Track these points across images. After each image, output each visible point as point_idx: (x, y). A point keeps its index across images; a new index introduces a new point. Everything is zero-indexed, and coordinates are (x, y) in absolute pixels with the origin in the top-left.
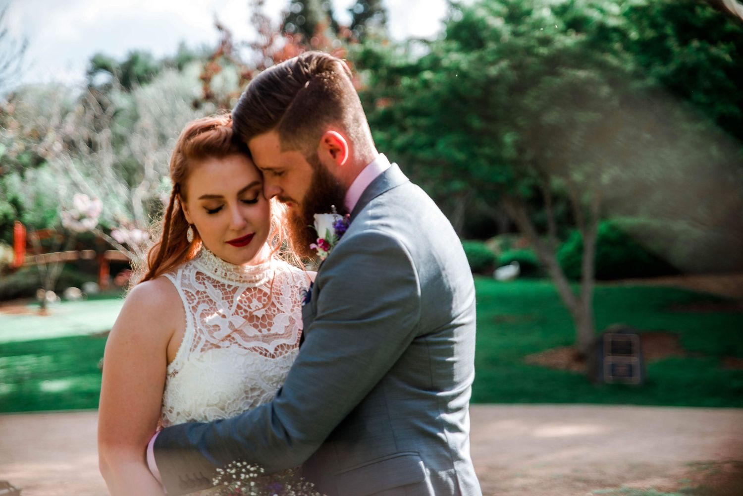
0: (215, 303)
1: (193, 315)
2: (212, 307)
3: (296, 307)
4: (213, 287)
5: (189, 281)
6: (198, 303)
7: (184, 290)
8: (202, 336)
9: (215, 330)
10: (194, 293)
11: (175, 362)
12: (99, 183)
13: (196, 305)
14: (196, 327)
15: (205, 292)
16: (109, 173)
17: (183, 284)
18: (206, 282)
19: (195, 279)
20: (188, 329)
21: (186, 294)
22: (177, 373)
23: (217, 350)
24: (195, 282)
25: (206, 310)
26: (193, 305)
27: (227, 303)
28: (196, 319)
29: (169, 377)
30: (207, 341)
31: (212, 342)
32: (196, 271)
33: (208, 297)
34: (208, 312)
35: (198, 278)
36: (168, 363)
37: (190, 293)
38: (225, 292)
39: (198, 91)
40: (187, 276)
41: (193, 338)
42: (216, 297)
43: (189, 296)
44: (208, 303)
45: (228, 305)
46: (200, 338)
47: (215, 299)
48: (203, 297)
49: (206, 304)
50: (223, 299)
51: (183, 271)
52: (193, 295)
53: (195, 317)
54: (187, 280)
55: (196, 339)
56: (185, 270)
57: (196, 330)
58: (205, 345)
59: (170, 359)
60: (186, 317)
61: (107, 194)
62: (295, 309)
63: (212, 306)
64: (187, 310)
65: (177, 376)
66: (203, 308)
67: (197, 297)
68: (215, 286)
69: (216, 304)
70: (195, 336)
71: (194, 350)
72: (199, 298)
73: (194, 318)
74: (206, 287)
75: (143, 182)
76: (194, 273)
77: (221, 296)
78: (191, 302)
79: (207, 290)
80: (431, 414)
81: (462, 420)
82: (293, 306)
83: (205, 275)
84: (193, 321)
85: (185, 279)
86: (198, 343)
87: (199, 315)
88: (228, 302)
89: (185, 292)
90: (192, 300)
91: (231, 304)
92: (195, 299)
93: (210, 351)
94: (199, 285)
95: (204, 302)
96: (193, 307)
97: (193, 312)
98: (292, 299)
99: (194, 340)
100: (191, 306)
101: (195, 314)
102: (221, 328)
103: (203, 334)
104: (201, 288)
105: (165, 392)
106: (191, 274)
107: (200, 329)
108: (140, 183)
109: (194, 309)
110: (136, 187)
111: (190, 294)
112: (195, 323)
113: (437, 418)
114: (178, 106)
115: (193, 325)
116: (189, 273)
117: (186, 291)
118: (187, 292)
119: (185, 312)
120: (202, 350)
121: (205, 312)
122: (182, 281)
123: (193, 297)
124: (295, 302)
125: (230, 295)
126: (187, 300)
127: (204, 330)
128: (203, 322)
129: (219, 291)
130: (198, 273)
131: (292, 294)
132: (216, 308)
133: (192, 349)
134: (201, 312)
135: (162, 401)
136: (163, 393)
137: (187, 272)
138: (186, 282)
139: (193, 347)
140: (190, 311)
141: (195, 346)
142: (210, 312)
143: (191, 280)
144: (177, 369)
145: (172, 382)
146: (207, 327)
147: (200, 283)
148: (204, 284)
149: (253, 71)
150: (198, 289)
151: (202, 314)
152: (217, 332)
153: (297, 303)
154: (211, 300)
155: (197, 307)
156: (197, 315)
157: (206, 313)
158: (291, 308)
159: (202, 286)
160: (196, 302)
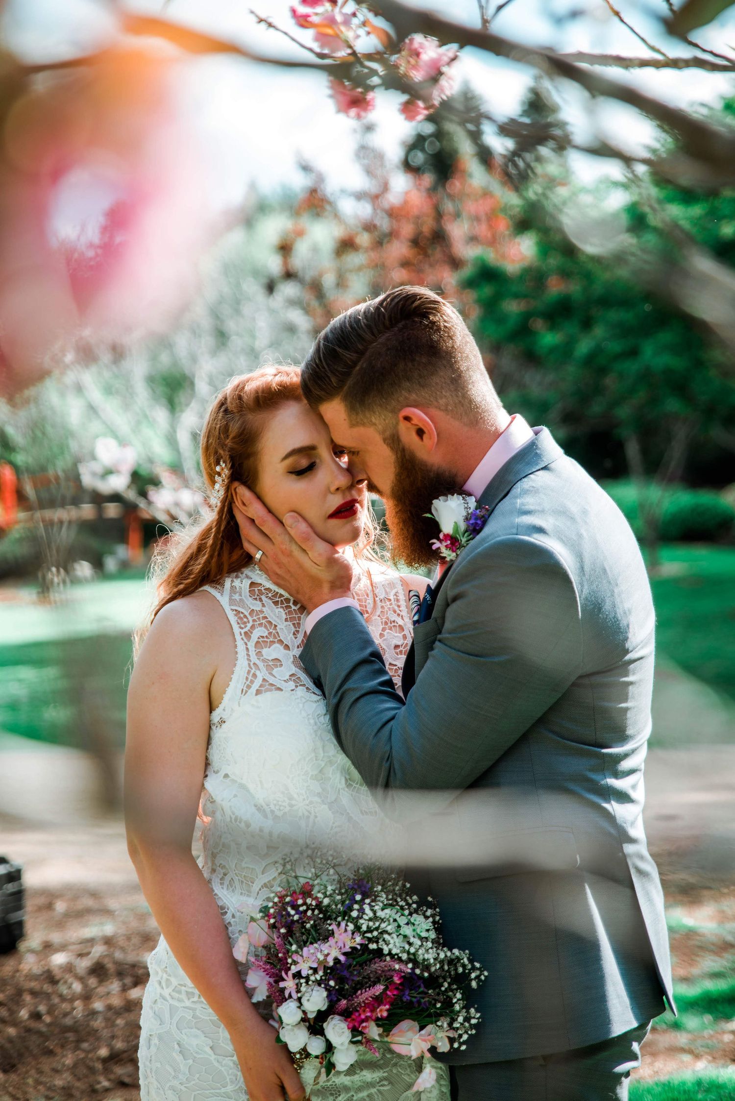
0: (276, 626)
1: (246, 644)
2: (271, 633)
3: (387, 631)
4: (273, 605)
5: (241, 596)
6: (253, 627)
7: (233, 610)
8: (258, 673)
9: (276, 666)
10: (247, 614)
11: (221, 707)
12: (127, 406)
13: (249, 630)
14: (249, 660)
15: (262, 612)
16: (142, 391)
17: (232, 601)
18: (263, 597)
19: (248, 594)
20: (239, 663)
21: (236, 615)
22: (224, 722)
23: (279, 692)
24: (250, 599)
25: (263, 637)
26: (246, 630)
27: (292, 626)
28: (250, 651)
29: (214, 728)
30: (264, 680)
31: (271, 682)
32: (250, 582)
33: (265, 618)
34: (265, 639)
35: (252, 592)
36: (211, 710)
37: (242, 613)
38: (289, 612)
39: (274, 264)
40: (237, 587)
41: (246, 675)
42: (276, 619)
43: (241, 618)
44: (266, 627)
45: (293, 629)
46: (255, 676)
47: (275, 621)
48: (259, 619)
49: (263, 628)
50: (286, 620)
51: (232, 581)
52: (245, 616)
53: (249, 647)
54: (238, 594)
55: (250, 678)
56: (235, 580)
57: (249, 664)
58: (261, 686)
59: (215, 703)
60: (236, 646)
61: (138, 423)
62: (385, 633)
63: (271, 631)
64: (238, 637)
65: (224, 726)
66: (258, 635)
67: (251, 619)
68: (276, 603)
69: (277, 628)
70: (249, 672)
71: (246, 692)
72: (254, 621)
73: (247, 649)
74: (263, 605)
75: (193, 404)
76: (246, 582)
77: (284, 617)
78: (243, 626)
79: (264, 609)
80: (594, 776)
81: (634, 787)
82: (384, 630)
83: (264, 586)
84: (246, 652)
85: (235, 594)
86: (252, 682)
87: (253, 645)
88: (294, 624)
89: (234, 612)
90: (245, 623)
91: (298, 629)
92: (249, 622)
93: (268, 694)
94: (255, 601)
95: (260, 625)
96: (246, 633)
97: (246, 640)
98: (382, 619)
99: (247, 679)
100: (243, 631)
101: (248, 643)
102: (283, 663)
103: (259, 670)
104: (257, 606)
105: (210, 746)
106: (242, 586)
107: (254, 664)
108: (187, 405)
109: (247, 635)
110: (182, 411)
111: (242, 616)
112: (248, 655)
113: (603, 782)
114: (245, 287)
115: (246, 657)
116: (240, 585)
117: (236, 610)
118: (238, 612)
119: (235, 640)
120: (258, 692)
121: (262, 639)
122: (231, 596)
123: (245, 620)
124: (386, 623)
125: (296, 616)
126: (238, 623)
127: (261, 664)
128: (259, 654)
129: (281, 610)
130: (252, 584)
131: (382, 612)
132: (277, 633)
133: (244, 691)
134: (256, 640)
135: (207, 759)
136: (207, 749)
137: (237, 583)
138: (236, 597)
139: (245, 688)
140: (242, 639)
141: (249, 687)
142: (269, 640)
143: (243, 595)
144: (225, 717)
145: (218, 735)
146: (264, 661)
147: (256, 599)
148: (261, 600)
149: (357, 234)
150: (252, 608)
151: (258, 642)
152: (279, 669)
153: (389, 624)
154: (270, 623)
155: (252, 633)
156: (251, 645)
157: (262, 641)
158: (380, 632)
159: (258, 602)
160: (249, 625)
